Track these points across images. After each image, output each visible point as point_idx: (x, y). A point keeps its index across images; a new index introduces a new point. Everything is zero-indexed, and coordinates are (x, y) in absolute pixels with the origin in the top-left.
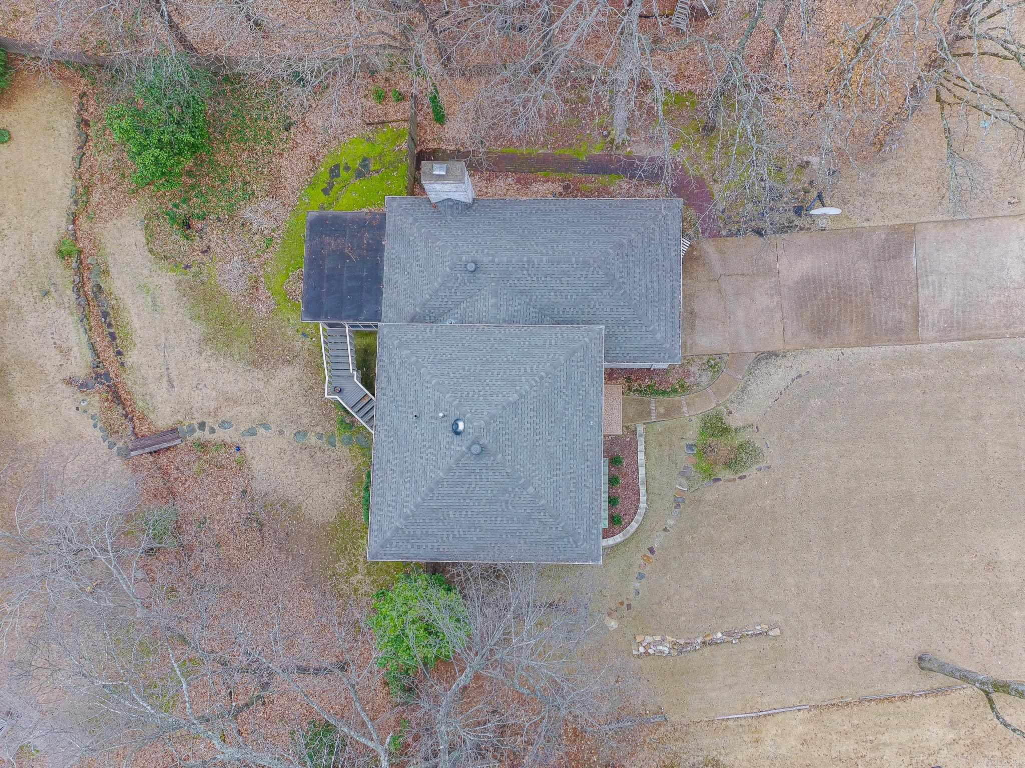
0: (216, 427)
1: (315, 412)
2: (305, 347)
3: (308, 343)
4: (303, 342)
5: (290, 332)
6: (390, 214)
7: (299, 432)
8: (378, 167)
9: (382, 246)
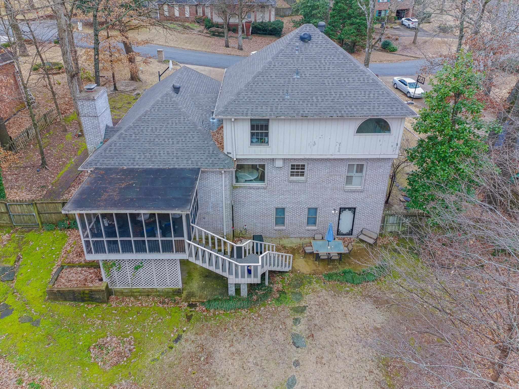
1: (269, 326)
2: (193, 337)
3: (190, 335)
4: (187, 340)
5: (171, 357)
6: (98, 164)
7: (294, 343)
8: (13, 258)
9: (128, 169)
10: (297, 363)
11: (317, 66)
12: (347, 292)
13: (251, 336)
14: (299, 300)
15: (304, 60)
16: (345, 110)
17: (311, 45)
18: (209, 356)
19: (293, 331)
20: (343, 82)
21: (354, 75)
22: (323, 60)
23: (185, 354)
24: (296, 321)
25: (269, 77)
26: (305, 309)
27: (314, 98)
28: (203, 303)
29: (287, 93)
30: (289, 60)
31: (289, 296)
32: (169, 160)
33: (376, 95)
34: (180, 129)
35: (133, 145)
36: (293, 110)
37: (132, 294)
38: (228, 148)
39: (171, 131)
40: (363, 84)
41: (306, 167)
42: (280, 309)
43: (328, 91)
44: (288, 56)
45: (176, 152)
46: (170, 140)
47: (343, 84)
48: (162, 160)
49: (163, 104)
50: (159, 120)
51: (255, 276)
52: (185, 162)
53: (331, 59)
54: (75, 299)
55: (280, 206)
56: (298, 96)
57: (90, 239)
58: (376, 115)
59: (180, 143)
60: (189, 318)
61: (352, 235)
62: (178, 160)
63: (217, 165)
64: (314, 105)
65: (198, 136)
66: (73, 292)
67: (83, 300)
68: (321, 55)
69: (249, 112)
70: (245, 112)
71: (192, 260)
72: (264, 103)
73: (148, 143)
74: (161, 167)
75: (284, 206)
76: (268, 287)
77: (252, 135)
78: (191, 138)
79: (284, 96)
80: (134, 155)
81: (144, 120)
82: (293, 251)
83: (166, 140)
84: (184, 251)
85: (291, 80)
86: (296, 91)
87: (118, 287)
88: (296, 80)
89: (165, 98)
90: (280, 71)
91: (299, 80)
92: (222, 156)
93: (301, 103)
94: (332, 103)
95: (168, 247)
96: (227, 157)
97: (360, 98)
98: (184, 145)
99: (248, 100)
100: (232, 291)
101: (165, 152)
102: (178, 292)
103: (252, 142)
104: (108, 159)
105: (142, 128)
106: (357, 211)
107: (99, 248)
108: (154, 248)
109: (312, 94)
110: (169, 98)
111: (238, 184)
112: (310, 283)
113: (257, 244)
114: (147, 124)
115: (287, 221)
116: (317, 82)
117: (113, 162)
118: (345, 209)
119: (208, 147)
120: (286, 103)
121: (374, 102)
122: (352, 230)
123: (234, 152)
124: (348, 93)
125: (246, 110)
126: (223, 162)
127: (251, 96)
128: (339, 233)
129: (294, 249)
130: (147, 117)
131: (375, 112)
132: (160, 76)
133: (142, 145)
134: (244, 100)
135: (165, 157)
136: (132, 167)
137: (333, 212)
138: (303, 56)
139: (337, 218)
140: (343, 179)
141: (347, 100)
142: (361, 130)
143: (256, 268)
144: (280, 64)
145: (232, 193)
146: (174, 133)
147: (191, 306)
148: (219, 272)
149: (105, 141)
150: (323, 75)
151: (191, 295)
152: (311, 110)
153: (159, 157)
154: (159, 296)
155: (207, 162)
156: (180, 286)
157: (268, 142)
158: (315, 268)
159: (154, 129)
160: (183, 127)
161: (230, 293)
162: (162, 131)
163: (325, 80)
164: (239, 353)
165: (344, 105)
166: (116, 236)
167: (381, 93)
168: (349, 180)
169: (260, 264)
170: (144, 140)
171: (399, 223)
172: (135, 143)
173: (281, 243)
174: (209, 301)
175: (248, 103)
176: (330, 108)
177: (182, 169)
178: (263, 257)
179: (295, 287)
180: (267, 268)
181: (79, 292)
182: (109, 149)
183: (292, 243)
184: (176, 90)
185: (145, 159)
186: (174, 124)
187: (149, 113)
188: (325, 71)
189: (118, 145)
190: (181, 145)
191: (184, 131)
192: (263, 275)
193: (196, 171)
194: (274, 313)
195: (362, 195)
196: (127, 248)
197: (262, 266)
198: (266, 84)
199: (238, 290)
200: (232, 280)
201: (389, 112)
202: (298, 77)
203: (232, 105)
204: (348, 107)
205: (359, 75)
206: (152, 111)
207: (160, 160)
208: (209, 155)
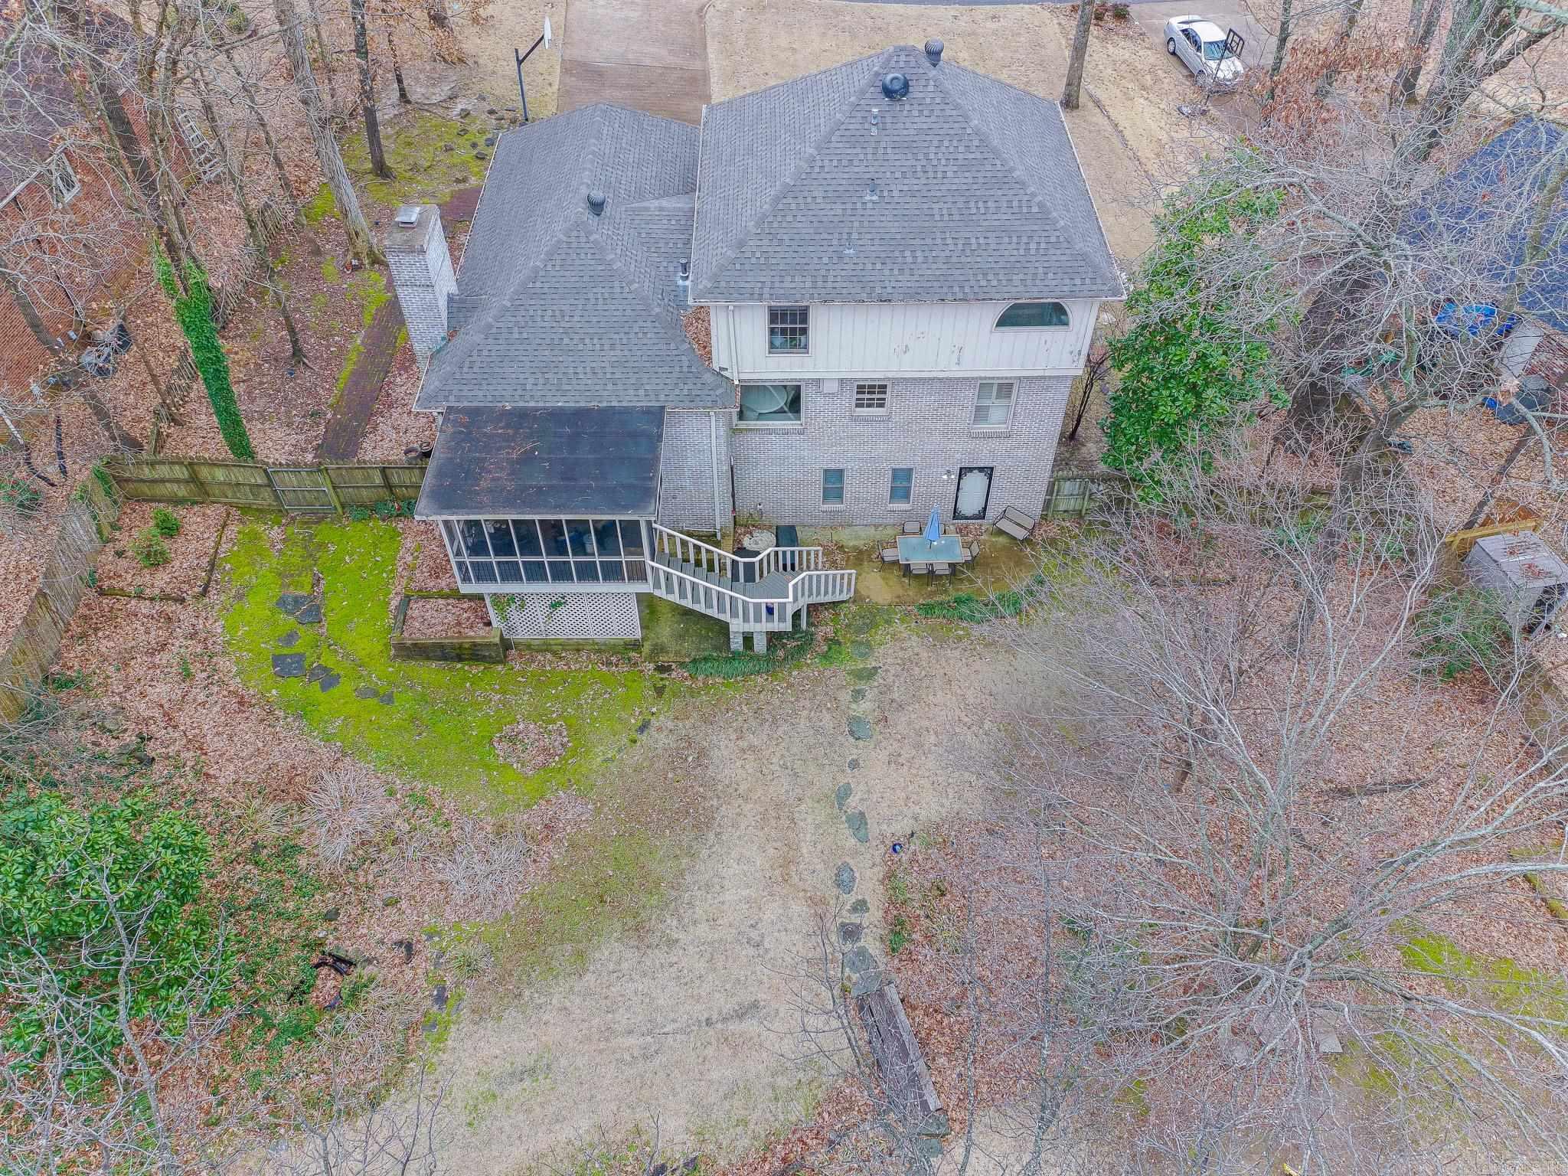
0: (851, 899)
1: (807, 704)
2: (670, 725)
3: (663, 720)
4: (659, 729)
5: (636, 756)
6: (452, 398)
7: (851, 732)
8: (307, 580)
9: (514, 408)
10: (854, 764)
11: (919, 169)
12: (960, 639)
13: (775, 721)
14: (864, 656)
15: (889, 151)
16: (973, 283)
17: (907, 107)
18: (702, 753)
19: (851, 712)
20: (974, 211)
21: (1000, 193)
22: (933, 149)
23: (660, 751)
24: (858, 695)
25: (809, 200)
26: (876, 672)
27: (908, 253)
28: (682, 665)
29: (849, 239)
30: (855, 151)
31: (847, 648)
32: (597, 387)
33: (1043, 246)
34: (615, 313)
35: (517, 353)
36: (861, 285)
37: (546, 647)
38: (720, 358)
39: (595, 319)
40: (1018, 216)
41: (888, 390)
42: (827, 673)
43: (938, 235)
44: (853, 139)
45: (609, 370)
46: (595, 341)
47: (974, 217)
48: (583, 388)
49: (570, 251)
50: (566, 291)
51: (782, 619)
52: (632, 392)
53: (951, 149)
54: (444, 657)
55: (833, 466)
56: (873, 248)
57: (467, 560)
58: (1036, 295)
59: (618, 347)
60: (660, 691)
61: (984, 518)
62: (615, 387)
63: (698, 399)
64: (907, 272)
65: (656, 330)
66: (442, 646)
67: (460, 658)
68: (928, 138)
69: (766, 290)
70: (757, 291)
71: (661, 593)
72: (798, 267)
73: (550, 348)
74: (582, 404)
75: (841, 467)
76: (806, 632)
77: (772, 331)
78: (640, 335)
79: (841, 248)
80: (522, 376)
81: (533, 291)
82: (859, 557)
83: (587, 341)
84: (643, 578)
85: (859, 205)
86: (869, 236)
87: (521, 635)
88: (870, 205)
89: (575, 233)
90: (834, 182)
91: (876, 206)
92: (708, 378)
93: (878, 266)
94: (945, 266)
95: (613, 573)
96: (719, 379)
97: (1006, 253)
98: (626, 353)
99: (762, 261)
100: (737, 643)
101: (588, 370)
102: (636, 646)
103: (772, 346)
104: (471, 387)
105: (531, 313)
106: (996, 474)
107: (484, 573)
108: (587, 573)
109: (903, 242)
110: (582, 234)
111: (743, 425)
112: (888, 622)
113: (784, 553)
114: (542, 302)
115: (847, 495)
116: (917, 212)
117: (481, 393)
118: (971, 469)
119: (678, 358)
120: (846, 267)
121: (1037, 265)
122: (985, 509)
123: (735, 367)
124: (982, 241)
125: (759, 285)
126: (711, 392)
127: (770, 249)
128: (956, 514)
129: (861, 552)
130: (538, 284)
131: (1035, 289)
132: (520, 62)
133: (536, 353)
134: (753, 260)
135: (589, 382)
136: (521, 404)
137: (945, 477)
138: (887, 139)
139: (954, 488)
140: (968, 413)
141: (979, 259)
142: (1005, 321)
143: (783, 606)
144: (835, 163)
145: (730, 444)
146: (602, 325)
147: (661, 669)
148: (713, 612)
149: (452, 333)
150: (929, 194)
151: (659, 649)
152: (900, 284)
153: (574, 382)
154: (599, 651)
155: (677, 392)
156: (638, 634)
157: (806, 347)
158: (901, 592)
159: (557, 313)
160: (620, 307)
161: (733, 647)
162: (576, 319)
163: (934, 206)
164: (752, 748)
165: (971, 271)
166: (514, 554)
167: (1053, 239)
168: (980, 413)
169: (791, 599)
170: (539, 341)
171: (1084, 494)
172: (521, 347)
173: (835, 538)
174: (694, 661)
175: (764, 267)
176: (942, 278)
177: (626, 411)
178: (795, 586)
179: (859, 631)
180: (803, 602)
181: (453, 647)
182: (467, 364)
183: (857, 538)
184: (597, 207)
185: (548, 387)
186: (601, 301)
187: (542, 273)
188: (935, 181)
189: (485, 353)
190: (618, 353)
191: (625, 319)
192: (797, 615)
193: (657, 415)
194: (816, 682)
195: (1009, 443)
196: (536, 573)
197: (796, 599)
198: (803, 219)
199: (748, 639)
200: (737, 626)
201: (1065, 288)
202: (875, 198)
203: (728, 273)
204: (980, 277)
205: (1012, 192)
206: (549, 268)
207: (578, 388)
208: (681, 375)
